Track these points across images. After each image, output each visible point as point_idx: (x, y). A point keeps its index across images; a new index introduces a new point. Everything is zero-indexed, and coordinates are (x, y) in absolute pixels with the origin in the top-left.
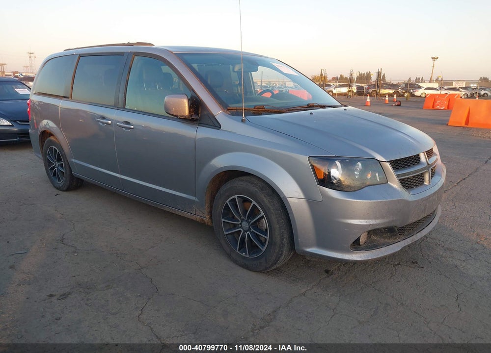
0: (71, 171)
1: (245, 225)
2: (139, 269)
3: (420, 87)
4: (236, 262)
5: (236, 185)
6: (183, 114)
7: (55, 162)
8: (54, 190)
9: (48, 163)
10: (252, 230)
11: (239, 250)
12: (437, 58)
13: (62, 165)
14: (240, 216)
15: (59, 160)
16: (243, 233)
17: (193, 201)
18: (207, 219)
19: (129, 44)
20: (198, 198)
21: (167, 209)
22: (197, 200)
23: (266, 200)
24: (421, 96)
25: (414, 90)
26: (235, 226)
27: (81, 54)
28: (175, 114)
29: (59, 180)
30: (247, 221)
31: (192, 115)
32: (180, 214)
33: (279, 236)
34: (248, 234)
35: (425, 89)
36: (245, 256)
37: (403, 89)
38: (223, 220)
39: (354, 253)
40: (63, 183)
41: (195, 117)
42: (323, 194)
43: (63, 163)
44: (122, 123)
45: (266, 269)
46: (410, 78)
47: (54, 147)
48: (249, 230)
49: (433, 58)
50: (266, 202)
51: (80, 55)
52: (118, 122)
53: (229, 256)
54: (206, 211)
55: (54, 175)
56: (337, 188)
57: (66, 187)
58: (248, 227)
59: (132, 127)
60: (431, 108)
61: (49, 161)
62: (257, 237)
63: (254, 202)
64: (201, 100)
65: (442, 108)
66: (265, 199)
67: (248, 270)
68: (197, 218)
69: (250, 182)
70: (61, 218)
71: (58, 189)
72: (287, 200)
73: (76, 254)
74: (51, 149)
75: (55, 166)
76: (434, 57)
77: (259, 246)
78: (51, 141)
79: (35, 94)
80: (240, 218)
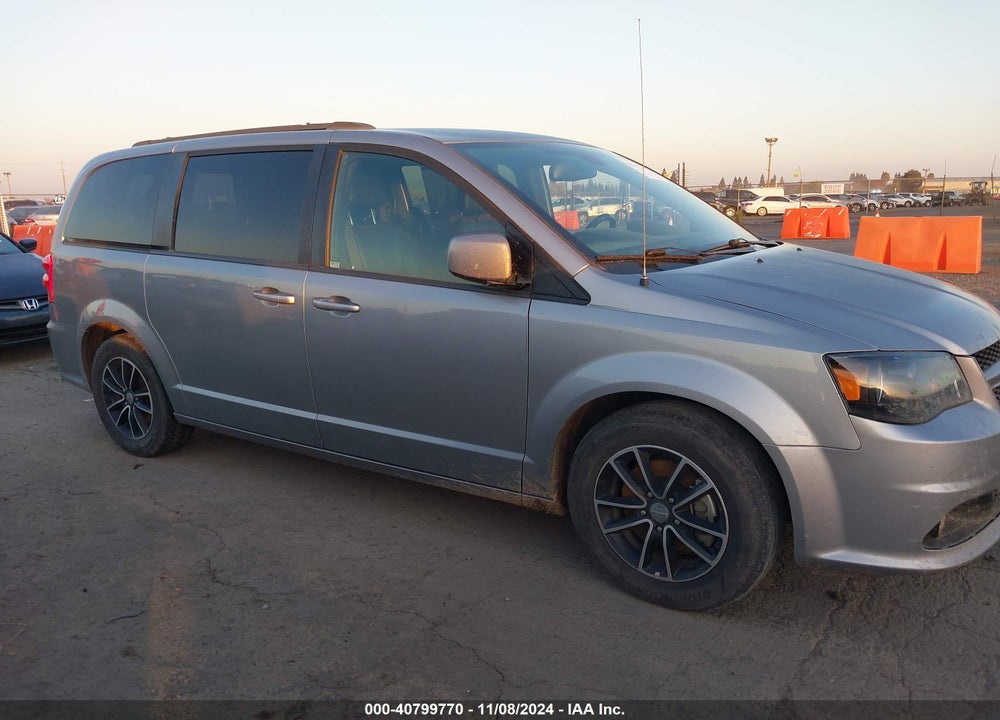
0: (170, 409)
1: (660, 511)
2: (433, 629)
3: (754, 197)
4: (637, 594)
5: (635, 424)
6: (498, 276)
7: (125, 393)
8: (124, 455)
9: (105, 397)
10: (679, 519)
11: (644, 567)
12: (776, 140)
13: (145, 400)
14: (646, 491)
15: (137, 386)
16: (655, 528)
17: (516, 462)
18: (552, 501)
19: (310, 127)
20: (531, 457)
21: (443, 482)
22: (527, 459)
23: (722, 455)
24: (757, 214)
25: (744, 203)
26: (632, 515)
27: (192, 152)
28: (479, 276)
29: (137, 431)
30: (665, 501)
31: (516, 278)
32: (478, 493)
33: (757, 532)
34: (669, 530)
35: (764, 200)
36: (662, 578)
37: (722, 201)
38: (597, 502)
39: (928, 554)
40: (148, 439)
41: (522, 281)
42: (861, 434)
43: (149, 393)
44: (326, 300)
45: (720, 604)
46: (723, 180)
47: (123, 359)
48: (672, 519)
49: (768, 140)
50: (723, 459)
51: (189, 153)
52: (316, 299)
53: (618, 583)
54: (552, 483)
55: (124, 420)
56: (893, 420)
57: (156, 448)
58: (667, 514)
59: (357, 308)
60: (796, 236)
61: (107, 391)
62: (692, 534)
63: (685, 460)
64: (534, 244)
65: (817, 236)
66: (719, 452)
67: (673, 608)
68: (527, 500)
69: (673, 416)
70: (179, 520)
71: (138, 452)
72: (779, 451)
73: (265, 606)
74: (116, 365)
75: (125, 401)
76: (769, 138)
77: (701, 555)
78: (116, 345)
79: (65, 242)
80: (646, 496)
